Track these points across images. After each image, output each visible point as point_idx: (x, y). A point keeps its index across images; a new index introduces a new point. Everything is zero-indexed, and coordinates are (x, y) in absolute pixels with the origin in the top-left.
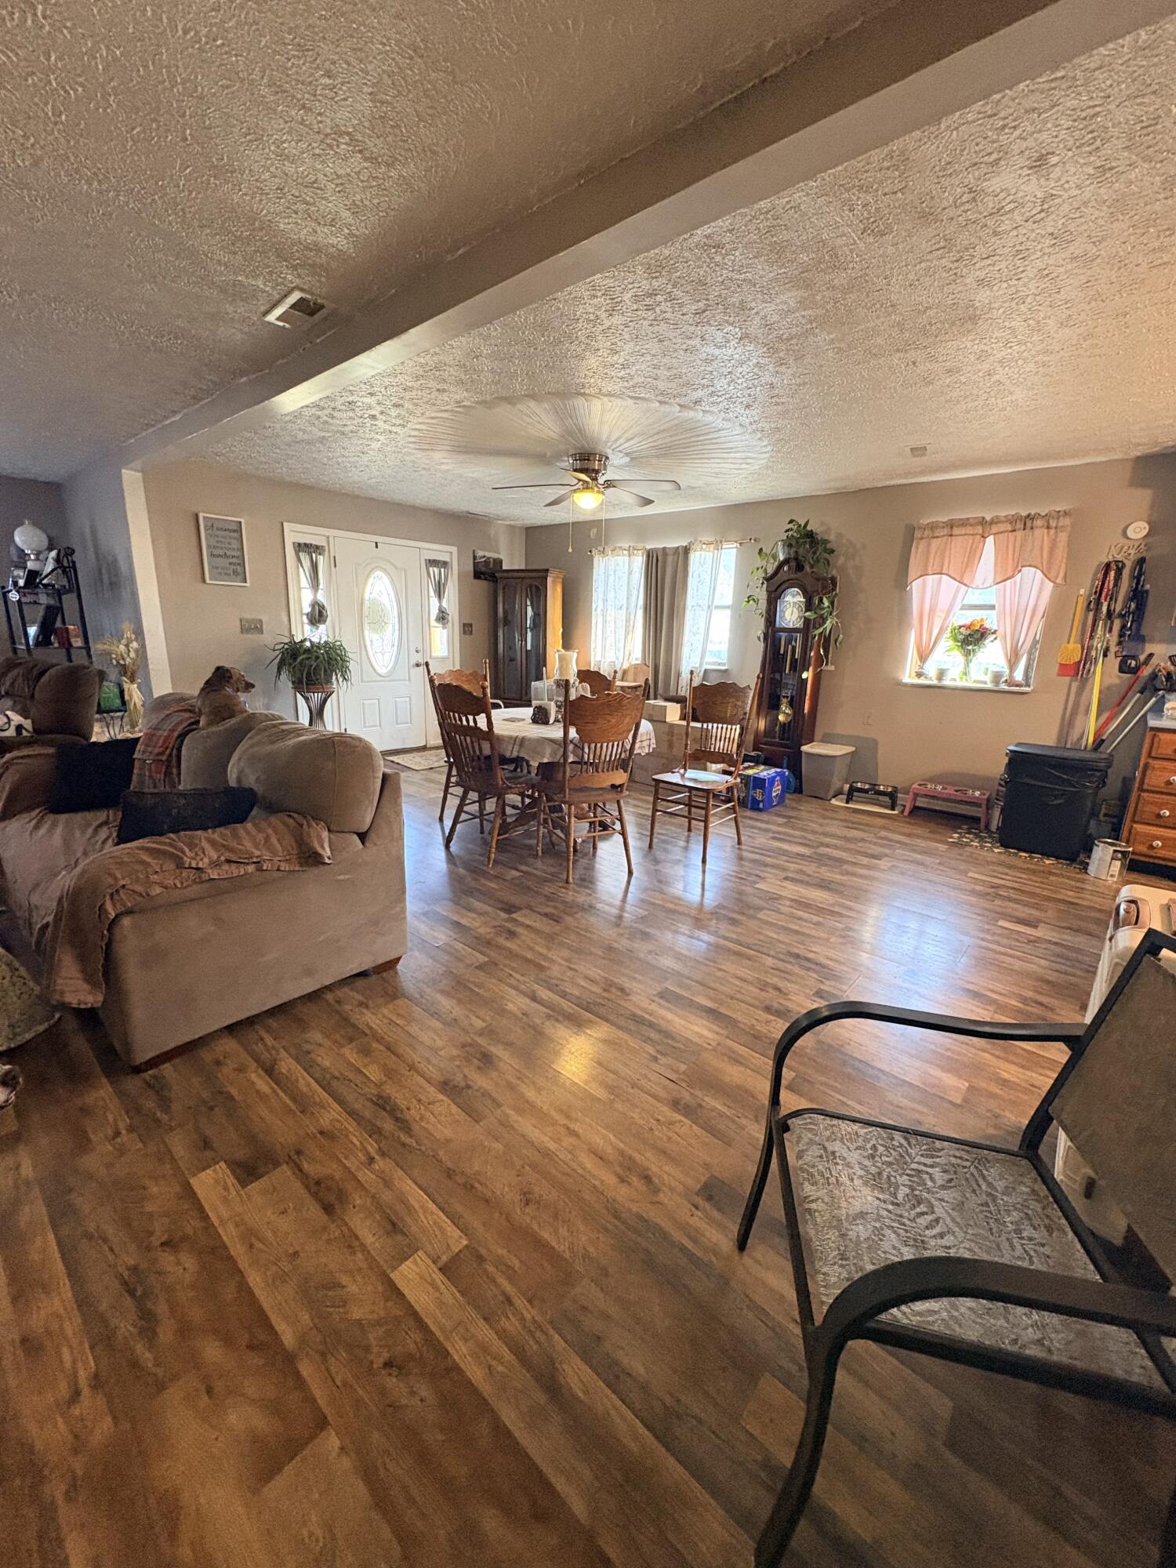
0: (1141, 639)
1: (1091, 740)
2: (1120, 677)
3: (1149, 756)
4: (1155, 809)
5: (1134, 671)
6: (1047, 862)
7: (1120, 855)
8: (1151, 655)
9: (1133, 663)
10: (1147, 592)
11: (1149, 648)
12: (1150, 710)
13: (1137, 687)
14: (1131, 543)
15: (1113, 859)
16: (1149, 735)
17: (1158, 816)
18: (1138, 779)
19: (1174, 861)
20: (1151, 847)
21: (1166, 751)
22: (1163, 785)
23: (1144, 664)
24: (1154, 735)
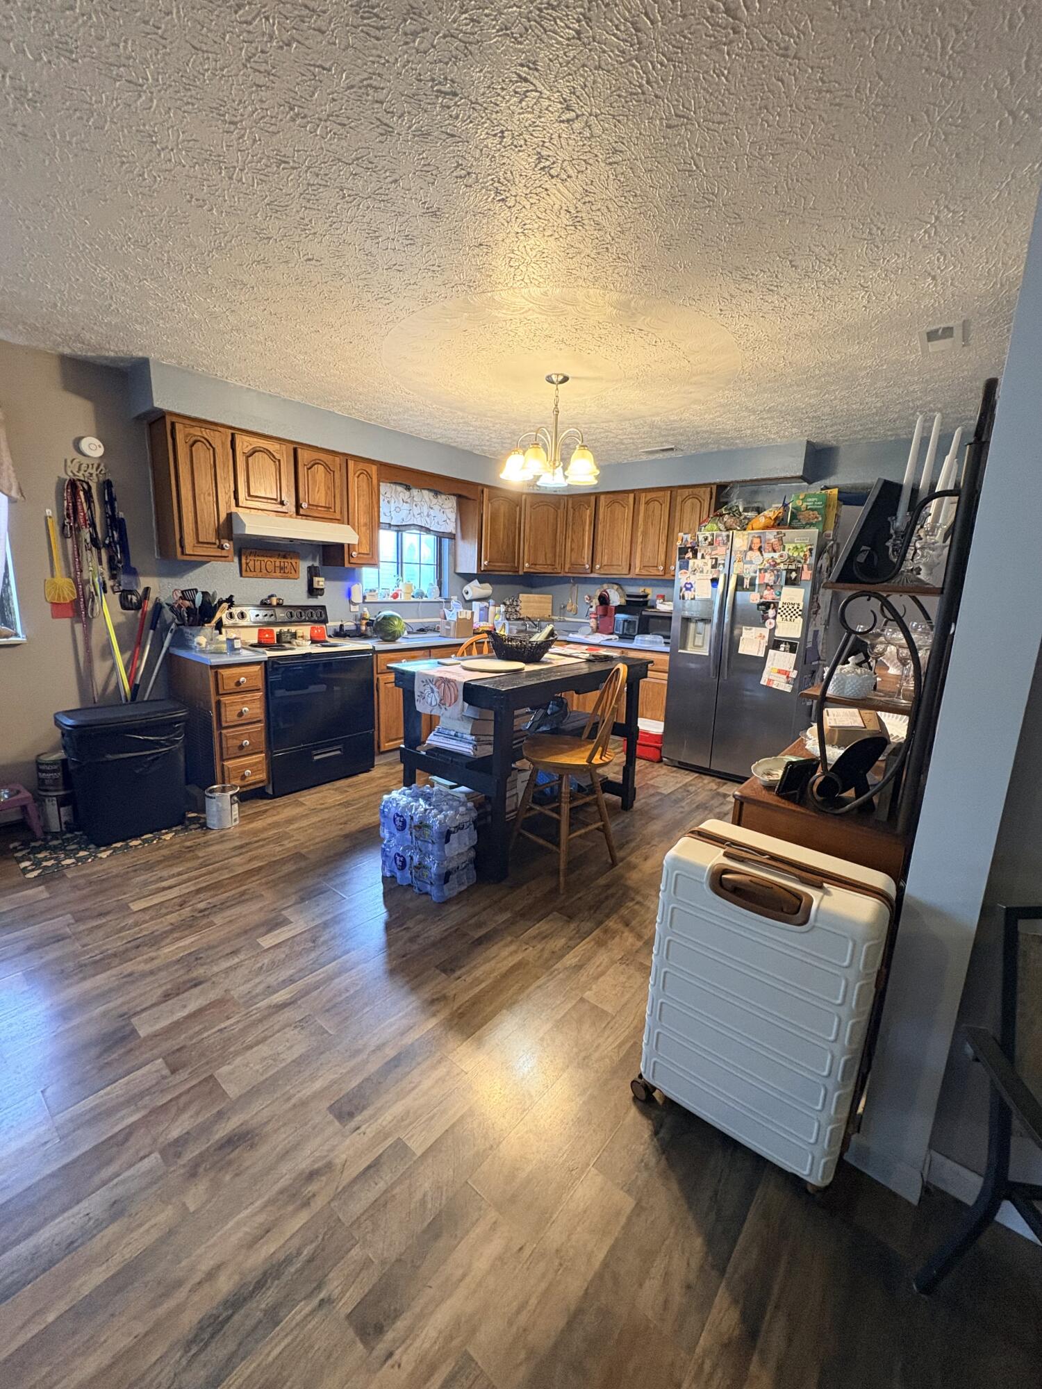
0: (132, 572)
1: (127, 687)
2: (125, 614)
3: (218, 693)
4: (237, 743)
5: (139, 606)
6: (166, 837)
7: (234, 799)
8: (147, 590)
9: (134, 599)
10: (123, 519)
11: (144, 582)
12: (172, 643)
13: (147, 621)
14: (90, 462)
16: (211, 673)
17: (241, 747)
18: (214, 719)
19: (262, 781)
20: (244, 777)
21: (231, 685)
22: (236, 718)
23: (145, 599)
24: (216, 672)
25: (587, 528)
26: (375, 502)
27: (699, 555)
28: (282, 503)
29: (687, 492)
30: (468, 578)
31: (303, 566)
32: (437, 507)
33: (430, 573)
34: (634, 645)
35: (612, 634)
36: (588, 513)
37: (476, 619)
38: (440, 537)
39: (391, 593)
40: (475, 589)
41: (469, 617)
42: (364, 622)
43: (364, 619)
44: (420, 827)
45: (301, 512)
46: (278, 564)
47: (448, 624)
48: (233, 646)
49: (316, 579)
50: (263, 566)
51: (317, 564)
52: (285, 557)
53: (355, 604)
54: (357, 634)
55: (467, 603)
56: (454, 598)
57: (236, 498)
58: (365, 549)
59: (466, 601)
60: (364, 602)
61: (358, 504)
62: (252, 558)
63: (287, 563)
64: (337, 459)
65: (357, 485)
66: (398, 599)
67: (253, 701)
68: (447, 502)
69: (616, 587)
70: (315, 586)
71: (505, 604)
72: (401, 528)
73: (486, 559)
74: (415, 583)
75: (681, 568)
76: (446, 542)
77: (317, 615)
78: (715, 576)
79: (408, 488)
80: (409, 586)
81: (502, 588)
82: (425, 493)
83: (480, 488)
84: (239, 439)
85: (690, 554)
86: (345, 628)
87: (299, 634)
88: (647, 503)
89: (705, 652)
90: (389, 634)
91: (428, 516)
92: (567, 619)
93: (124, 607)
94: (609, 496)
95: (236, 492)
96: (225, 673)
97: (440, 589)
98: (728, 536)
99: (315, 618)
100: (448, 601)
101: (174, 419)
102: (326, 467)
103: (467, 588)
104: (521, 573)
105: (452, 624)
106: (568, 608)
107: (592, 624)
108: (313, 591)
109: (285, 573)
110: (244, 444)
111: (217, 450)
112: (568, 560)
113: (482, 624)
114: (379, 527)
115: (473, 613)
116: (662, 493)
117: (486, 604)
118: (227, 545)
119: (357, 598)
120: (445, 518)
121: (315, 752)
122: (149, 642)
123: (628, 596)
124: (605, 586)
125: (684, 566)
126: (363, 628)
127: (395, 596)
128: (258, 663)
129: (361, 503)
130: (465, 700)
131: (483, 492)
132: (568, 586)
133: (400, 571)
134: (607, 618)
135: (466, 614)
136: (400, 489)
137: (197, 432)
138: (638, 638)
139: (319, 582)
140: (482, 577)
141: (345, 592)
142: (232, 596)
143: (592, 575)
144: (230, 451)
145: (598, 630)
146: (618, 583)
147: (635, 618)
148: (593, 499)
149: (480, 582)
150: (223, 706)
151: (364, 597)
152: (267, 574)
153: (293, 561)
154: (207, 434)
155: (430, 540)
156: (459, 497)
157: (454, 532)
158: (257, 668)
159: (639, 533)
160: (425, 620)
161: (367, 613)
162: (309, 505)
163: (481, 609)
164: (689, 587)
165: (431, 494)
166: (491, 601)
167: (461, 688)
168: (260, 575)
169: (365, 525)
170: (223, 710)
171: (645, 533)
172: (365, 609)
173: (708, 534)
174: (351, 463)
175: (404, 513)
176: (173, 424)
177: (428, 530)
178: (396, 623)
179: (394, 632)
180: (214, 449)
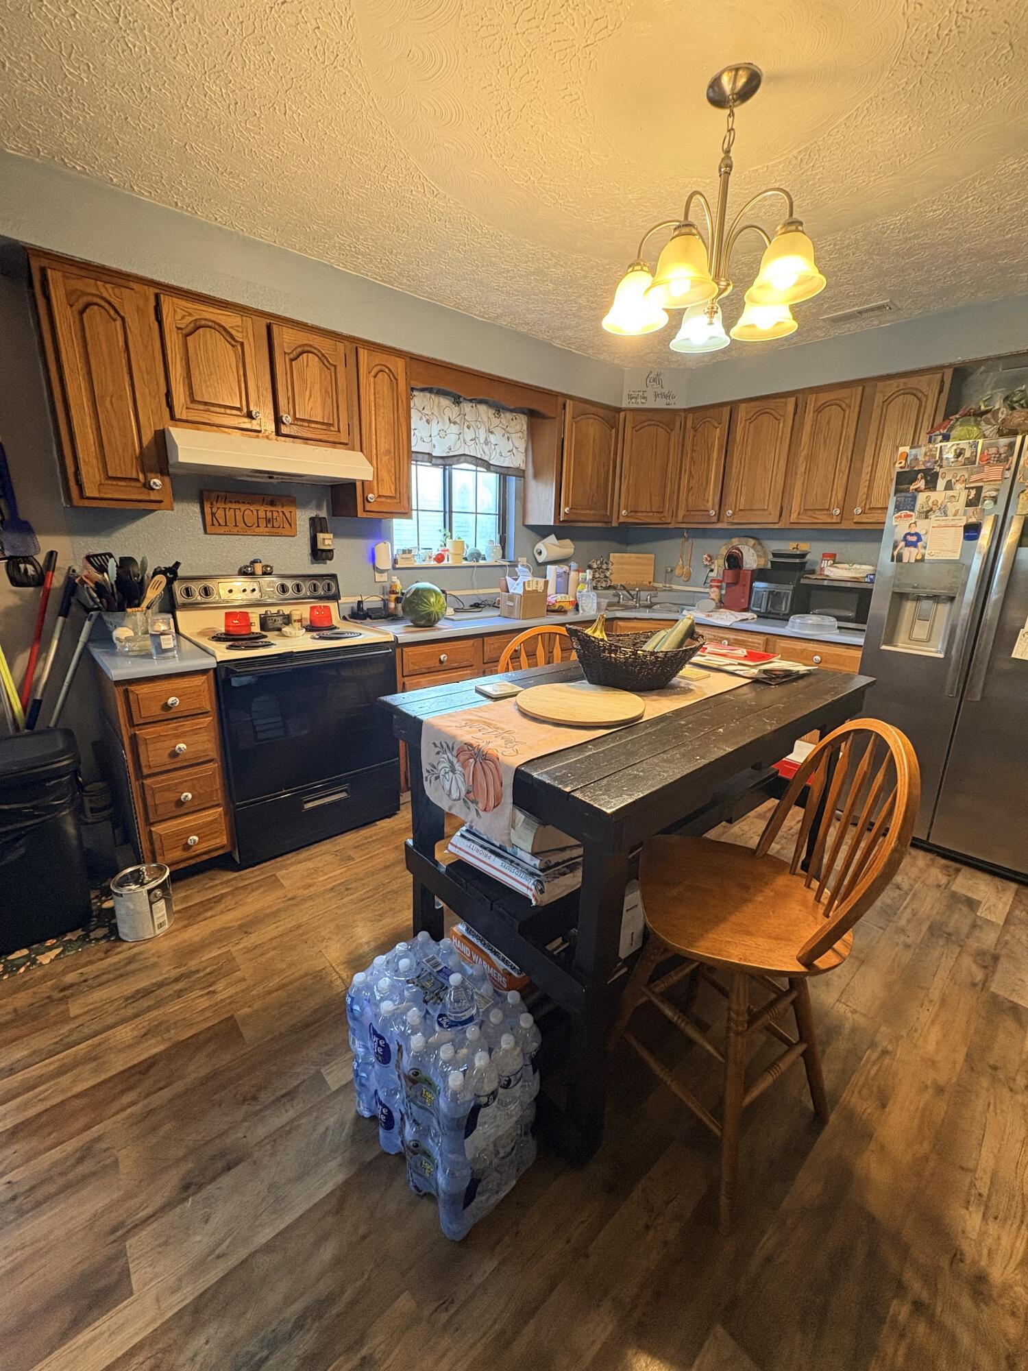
0: (25, 528)
1: (17, 706)
2: (16, 593)
3: (132, 724)
4: (172, 796)
5: (39, 581)
6: (45, 959)
7: (158, 892)
8: (52, 555)
9: (31, 570)
11: (45, 543)
12: (90, 640)
13: (54, 604)
15: (151, 903)
16: (118, 693)
17: (180, 803)
18: (130, 764)
19: (222, 847)
20: (187, 847)
21: (155, 710)
22: (168, 760)
23: (48, 570)
24: (126, 691)
25: (715, 455)
26: (402, 420)
27: (941, 484)
28: (250, 415)
29: (893, 386)
30: (542, 532)
31: (302, 518)
32: (499, 431)
33: (490, 525)
34: (787, 630)
35: (746, 610)
36: (718, 434)
37: (551, 589)
38: (504, 474)
39: (435, 553)
40: (550, 547)
41: (540, 588)
42: (394, 596)
43: (393, 592)
44: (414, 1082)
45: (284, 430)
46: (262, 514)
47: (511, 598)
48: (160, 645)
49: (320, 536)
50: (239, 519)
51: (323, 514)
52: (272, 503)
53: (382, 571)
54: (384, 615)
55: (539, 568)
56: (523, 560)
57: (170, 406)
58: (388, 489)
59: (539, 564)
60: (394, 568)
61: (378, 422)
62: (221, 505)
63: (277, 512)
64: (340, 346)
65: (375, 390)
66: (445, 563)
67: (195, 732)
68: (513, 423)
69: (752, 542)
70: (320, 546)
71: (590, 567)
72: (448, 461)
73: (567, 505)
74: (469, 541)
75: (898, 508)
76: (512, 482)
77: (326, 587)
78: (973, 520)
79: (457, 400)
80: (460, 544)
81: (586, 545)
82: (483, 408)
83: (561, 400)
84: (167, 304)
85: (921, 484)
86: (365, 606)
87: (295, 617)
88: (819, 410)
89: (935, 650)
90: (423, 617)
91: (487, 442)
92: (675, 587)
93: (14, 582)
94: (752, 404)
95: (168, 395)
96: (142, 690)
97: (503, 548)
98: (1011, 446)
99: (321, 592)
100: (514, 565)
101: (44, 262)
102: (322, 358)
103: (540, 546)
104: (615, 524)
105: (517, 599)
106: (677, 572)
107: (713, 596)
108: (319, 554)
109: (274, 528)
110: (175, 314)
111: (128, 320)
112: (682, 506)
113: (560, 597)
114: (410, 458)
115: (546, 583)
116: (848, 391)
117: (565, 568)
118: (156, 482)
119: (384, 562)
120: (511, 447)
121: (306, 798)
122: (57, 635)
123: (775, 555)
124: (735, 541)
125: (906, 504)
126: (392, 605)
127: (440, 558)
128: (204, 672)
129: (380, 419)
130: (516, 803)
131: (564, 405)
132: (678, 542)
133: (448, 523)
134: (738, 587)
135: (536, 584)
136: (445, 402)
137: (90, 286)
138: (796, 619)
139: (326, 540)
140: (561, 530)
141: (368, 555)
142: (177, 564)
143: (719, 526)
144: (155, 325)
145: (722, 604)
146: (756, 535)
147: (787, 589)
148: (726, 411)
149: (558, 538)
150: (141, 742)
151: (395, 561)
152: (246, 529)
153: (286, 510)
154: (108, 291)
155: (490, 480)
156: (532, 414)
157: (523, 468)
158: (199, 680)
159: (802, 459)
160: (481, 591)
161: (398, 582)
162: (295, 419)
163: (559, 576)
164: (913, 540)
165: (491, 412)
166: (574, 565)
167: (508, 781)
168: (235, 530)
169: (388, 452)
170: (142, 749)
171: (811, 458)
172: (395, 579)
173: (963, 444)
174: (363, 353)
175: (451, 439)
176: (43, 271)
177: (488, 466)
178: (432, 600)
179: (429, 614)
180: (123, 319)
